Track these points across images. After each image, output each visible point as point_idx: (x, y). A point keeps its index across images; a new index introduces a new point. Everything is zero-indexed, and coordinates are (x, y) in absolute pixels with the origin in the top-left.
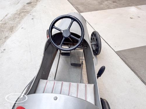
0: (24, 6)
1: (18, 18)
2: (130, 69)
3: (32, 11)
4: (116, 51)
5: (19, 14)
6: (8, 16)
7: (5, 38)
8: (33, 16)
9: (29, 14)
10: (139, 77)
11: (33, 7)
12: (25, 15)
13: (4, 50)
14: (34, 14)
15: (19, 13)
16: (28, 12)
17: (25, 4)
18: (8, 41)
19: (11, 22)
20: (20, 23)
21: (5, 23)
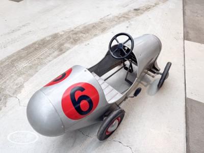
0: (130, 11)
1: (116, 22)
2: (185, 120)
3: (133, 19)
4: (187, 97)
5: (120, 18)
6: (109, 17)
7: (95, 35)
8: (131, 24)
9: (128, 21)
10: (187, 132)
11: (137, 15)
12: (123, 21)
13: (88, 44)
14: (132, 22)
15: (120, 16)
16: (128, 19)
17: (132, 10)
18: (95, 39)
19: (107, 23)
20: (113, 27)
21: (102, 23)
